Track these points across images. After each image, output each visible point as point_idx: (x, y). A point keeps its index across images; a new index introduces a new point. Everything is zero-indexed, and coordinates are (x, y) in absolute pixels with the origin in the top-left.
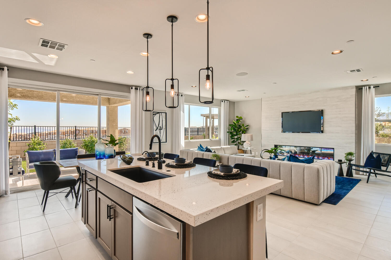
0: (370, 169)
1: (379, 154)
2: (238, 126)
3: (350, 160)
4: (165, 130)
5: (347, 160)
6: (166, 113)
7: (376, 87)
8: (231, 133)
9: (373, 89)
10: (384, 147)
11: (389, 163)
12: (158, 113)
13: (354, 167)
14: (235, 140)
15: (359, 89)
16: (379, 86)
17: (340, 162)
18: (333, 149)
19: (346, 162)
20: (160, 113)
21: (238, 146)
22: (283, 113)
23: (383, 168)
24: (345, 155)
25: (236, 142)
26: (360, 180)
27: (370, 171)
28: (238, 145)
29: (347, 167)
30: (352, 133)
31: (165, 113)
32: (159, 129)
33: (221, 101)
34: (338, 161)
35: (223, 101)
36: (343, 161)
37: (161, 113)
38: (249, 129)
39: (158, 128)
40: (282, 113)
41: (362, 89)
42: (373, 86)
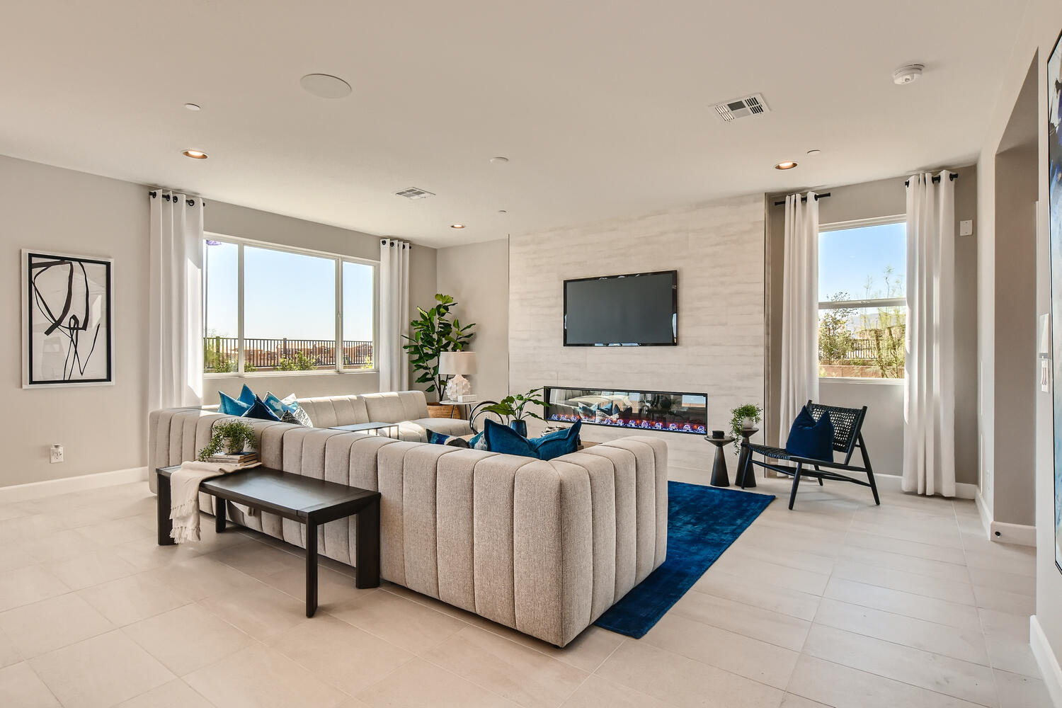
0: (801, 462)
1: (827, 411)
2: (441, 327)
3: (747, 433)
4: (103, 330)
5: (738, 431)
6: (108, 265)
7: (822, 196)
8: (417, 349)
9: (813, 204)
10: (843, 386)
11: (855, 441)
12: (63, 260)
13: (757, 456)
14: (427, 374)
15: (776, 204)
16: (829, 195)
17: (719, 439)
18: (705, 395)
19: (734, 440)
20: (75, 264)
21: (440, 392)
22: (568, 284)
23: (839, 457)
24: (733, 416)
25: (433, 379)
26: (773, 498)
27: (800, 466)
28: (439, 390)
29: (739, 455)
30: (756, 346)
31: (104, 266)
32: (70, 328)
33: (381, 241)
34: (714, 437)
35: (388, 241)
36: (727, 435)
37: (80, 261)
38: (475, 338)
39: (65, 322)
40: (565, 282)
41: (784, 202)
42: (814, 194)
